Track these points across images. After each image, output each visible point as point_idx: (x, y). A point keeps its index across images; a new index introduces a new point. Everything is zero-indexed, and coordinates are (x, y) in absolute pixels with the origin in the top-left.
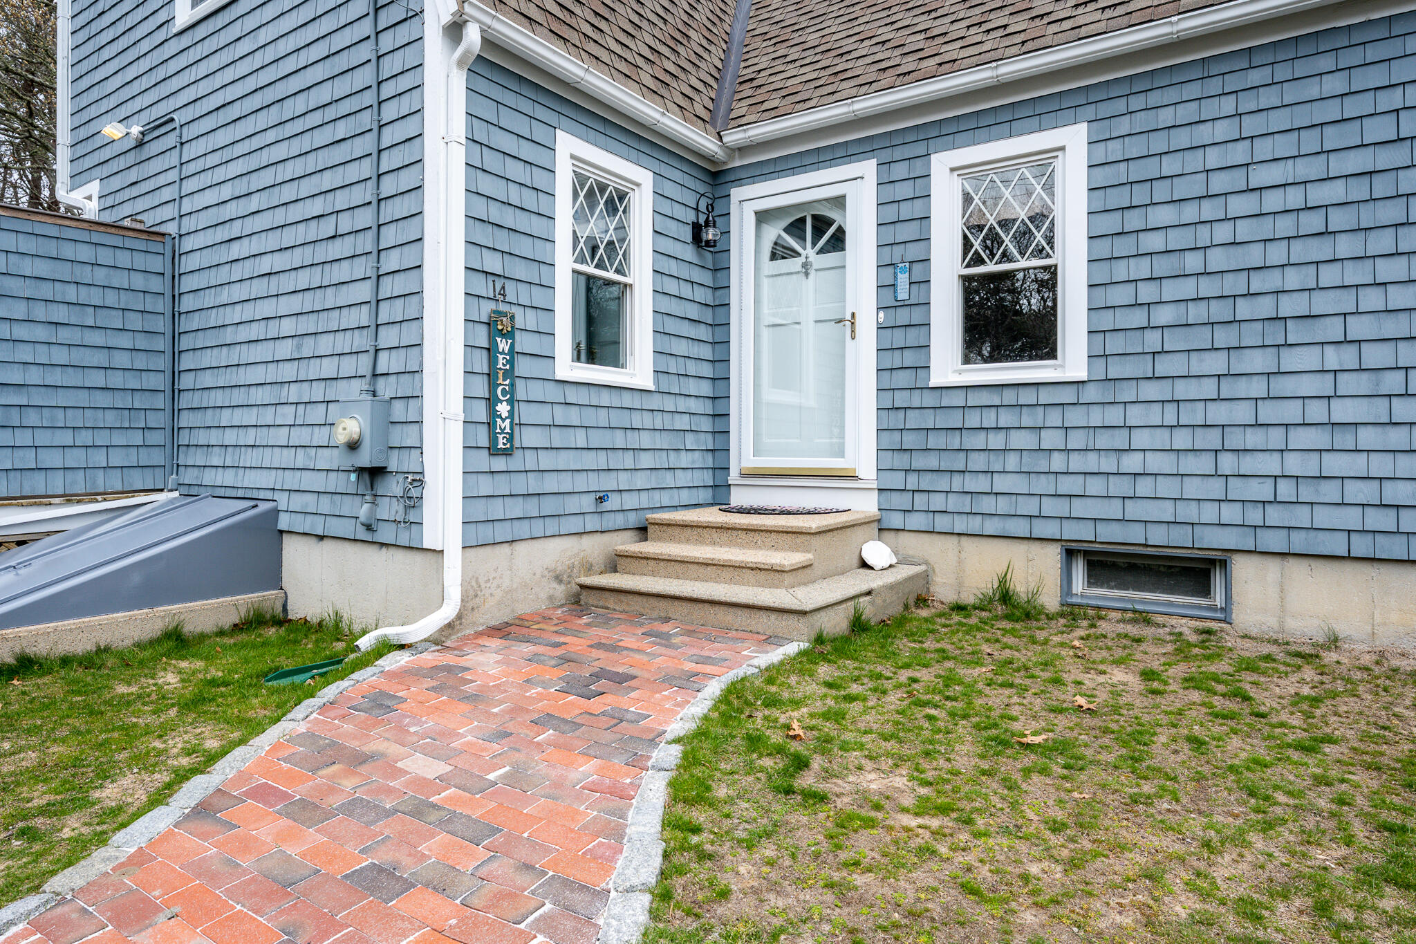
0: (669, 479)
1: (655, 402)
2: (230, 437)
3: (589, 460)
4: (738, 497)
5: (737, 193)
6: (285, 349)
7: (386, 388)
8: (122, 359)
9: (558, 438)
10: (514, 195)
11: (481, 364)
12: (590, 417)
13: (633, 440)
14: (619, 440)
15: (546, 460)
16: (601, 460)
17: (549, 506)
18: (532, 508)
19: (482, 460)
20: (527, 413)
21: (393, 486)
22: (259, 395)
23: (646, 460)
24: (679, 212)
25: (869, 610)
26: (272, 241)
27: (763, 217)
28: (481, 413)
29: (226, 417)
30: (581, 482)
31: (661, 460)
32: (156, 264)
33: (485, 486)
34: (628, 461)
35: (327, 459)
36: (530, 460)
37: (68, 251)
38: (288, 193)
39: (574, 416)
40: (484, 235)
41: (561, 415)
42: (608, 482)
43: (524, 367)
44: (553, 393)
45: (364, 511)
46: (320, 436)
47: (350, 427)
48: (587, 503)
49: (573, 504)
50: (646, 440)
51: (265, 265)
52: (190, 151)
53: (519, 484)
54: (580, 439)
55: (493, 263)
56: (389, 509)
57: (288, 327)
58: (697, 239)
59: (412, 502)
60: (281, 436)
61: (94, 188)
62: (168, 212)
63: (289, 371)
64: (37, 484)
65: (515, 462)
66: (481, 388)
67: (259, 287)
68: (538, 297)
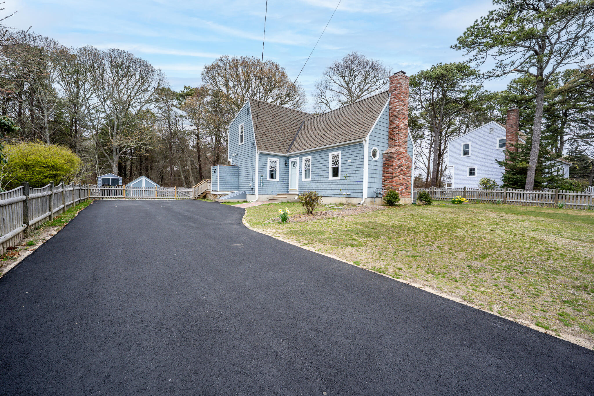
0: (281, 190)
1: (279, 182)
2: (243, 186)
3: (271, 188)
4: (290, 192)
5: (290, 159)
6: (247, 178)
7: (253, 181)
8: (234, 178)
9: (267, 186)
10: (263, 164)
11: (260, 179)
12: (271, 184)
13: (276, 186)
14: (275, 186)
15: (266, 188)
16: (272, 188)
17: (267, 192)
18: (265, 192)
19: (260, 187)
20: (264, 183)
21: (254, 190)
22: (245, 182)
23: (278, 188)
24: (283, 162)
25: (289, 201)
26: (246, 168)
27: (292, 162)
28: (260, 183)
29: (243, 184)
30: (270, 190)
31: (280, 188)
32: (237, 169)
33: (260, 190)
34: (276, 188)
35: (249, 187)
36: (265, 188)
37: (230, 168)
38: (247, 163)
39: (269, 184)
40: (260, 168)
41: (268, 184)
42: (273, 190)
43: (264, 179)
44: (267, 182)
45: (251, 192)
46: (248, 185)
47: (251, 185)
48: (271, 192)
49: (269, 192)
50: (278, 186)
51: (245, 170)
52: (240, 157)
53: (263, 190)
54: (270, 186)
55: (261, 171)
56: (253, 192)
57: (247, 176)
58: (285, 165)
59: (255, 191)
60: (246, 186)
61: (231, 159)
62: (238, 163)
63: (247, 180)
64: (228, 190)
65: (263, 188)
66: (260, 181)
67: (245, 172)
68: (266, 173)
